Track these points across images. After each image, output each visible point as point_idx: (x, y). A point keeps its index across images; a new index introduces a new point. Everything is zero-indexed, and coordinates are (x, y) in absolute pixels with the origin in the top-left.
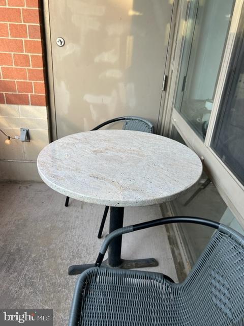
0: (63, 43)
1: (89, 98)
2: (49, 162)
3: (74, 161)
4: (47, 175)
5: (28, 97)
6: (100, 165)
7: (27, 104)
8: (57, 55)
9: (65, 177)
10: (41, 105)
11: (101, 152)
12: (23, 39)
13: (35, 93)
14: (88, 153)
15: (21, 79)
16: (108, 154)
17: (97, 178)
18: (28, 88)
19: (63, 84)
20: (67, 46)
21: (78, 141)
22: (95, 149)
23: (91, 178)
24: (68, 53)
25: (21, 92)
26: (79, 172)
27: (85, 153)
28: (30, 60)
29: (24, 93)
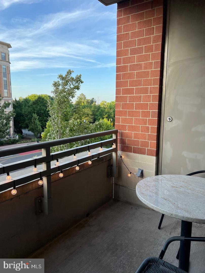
0: (171, 120)
1: (185, 154)
2: (143, 186)
3: (157, 189)
4: (139, 192)
5: (145, 150)
6: (171, 194)
7: (144, 154)
8: (167, 126)
9: (148, 195)
10: (153, 155)
11: (177, 187)
12: (147, 118)
13: (150, 148)
14: (167, 186)
15: (143, 140)
16: (180, 190)
17: (166, 200)
18: (146, 144)
19: (168, 143)
20: (174, 121)
21: (165, 179)
22: (173, 185)
23: (162, 199)
24: (174, 125)
25: (142, 147)
26: (157, 195)
27: (166, 186)
28: (150, 129)
29: (144, 147)
